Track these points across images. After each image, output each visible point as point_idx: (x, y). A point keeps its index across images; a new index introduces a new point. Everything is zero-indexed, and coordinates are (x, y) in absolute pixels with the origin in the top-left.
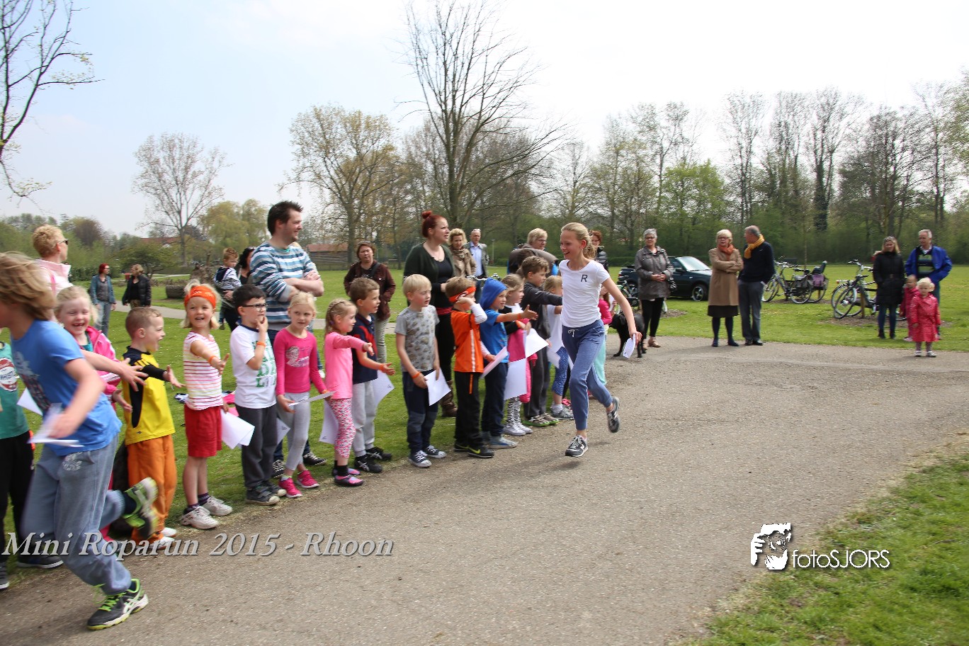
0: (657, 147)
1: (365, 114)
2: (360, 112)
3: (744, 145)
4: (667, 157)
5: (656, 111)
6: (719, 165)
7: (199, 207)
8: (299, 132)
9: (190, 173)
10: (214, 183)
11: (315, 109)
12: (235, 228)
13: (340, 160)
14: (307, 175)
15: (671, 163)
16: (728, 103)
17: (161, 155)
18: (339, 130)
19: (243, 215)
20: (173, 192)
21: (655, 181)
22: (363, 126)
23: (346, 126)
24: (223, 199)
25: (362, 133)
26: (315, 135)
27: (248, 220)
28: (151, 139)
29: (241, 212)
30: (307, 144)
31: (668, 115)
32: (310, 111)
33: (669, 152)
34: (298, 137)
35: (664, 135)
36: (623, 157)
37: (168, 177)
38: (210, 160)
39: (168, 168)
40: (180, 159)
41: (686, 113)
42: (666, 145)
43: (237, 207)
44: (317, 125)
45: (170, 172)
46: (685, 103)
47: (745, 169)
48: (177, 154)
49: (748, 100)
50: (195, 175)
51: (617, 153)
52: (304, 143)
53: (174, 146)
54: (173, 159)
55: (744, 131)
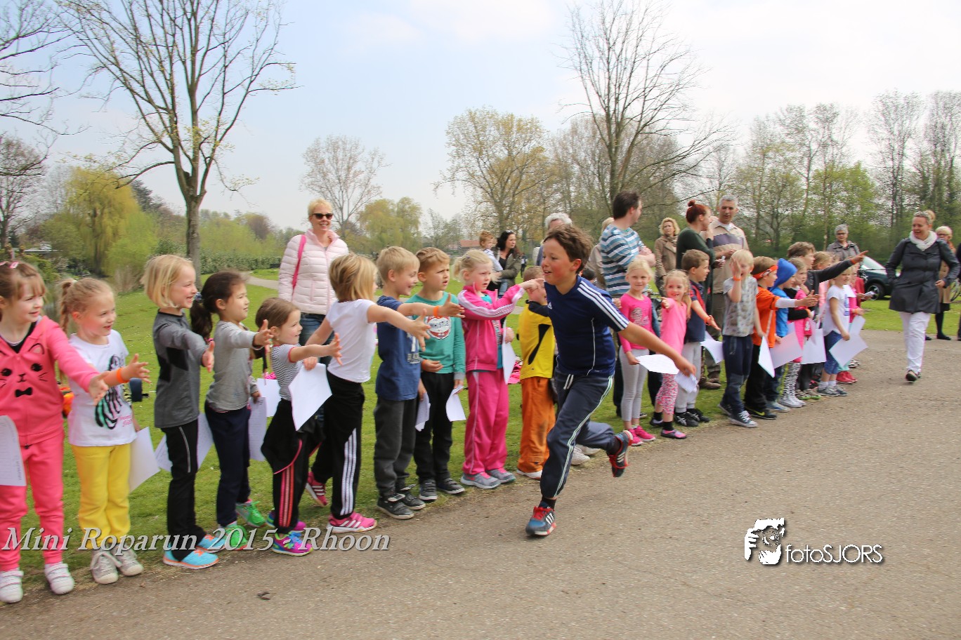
0: (805, 149)
1: (517, 116)
2: (512, 115)
3: (896, 147)
4: (815, 159)
5: (805, 114)
6: (869, 168)
7: (359, 204)
8: (455, 133)
9: (352, 172)
10: (373, 182)
11: (471, 113)
12: (391, 224)
13: (492, 160)
14: (461, 175)
15: (818, 165)
16: (880, 104)
17: (326, 156)
18: (492, 132)
19: (398, 212)
20: (336, 190)
21: (803, 183)
22: (515, 129)
23: (498, 129)
24: (381, 197)
25: (514, 136)
26: (469, 137)
27: (402, 217)
28: (317, 142)
29: (396, 209)
30: (462, 146)
31: (817, 118)
32: (465, 114)
33: (818, 154)
34: (454, 139)
35: (813, 137)
36: (771, 158)
37: (332, 177)
38: (370, 160)
39: (332, 168)
40: (343, 160)
41: (835, 115)
42: (814, 147)
43: (392, 204)
44: (472, 129)
45: (334, 172)
46: (835, 105)
47: (897, 172)
48: (340, 155)
49: (902, 101)
50: (356, 175)
51: (764, 155)
52: (458, 144)
53: (338, 148)
54: (337, 160)
55: (896, 133)
